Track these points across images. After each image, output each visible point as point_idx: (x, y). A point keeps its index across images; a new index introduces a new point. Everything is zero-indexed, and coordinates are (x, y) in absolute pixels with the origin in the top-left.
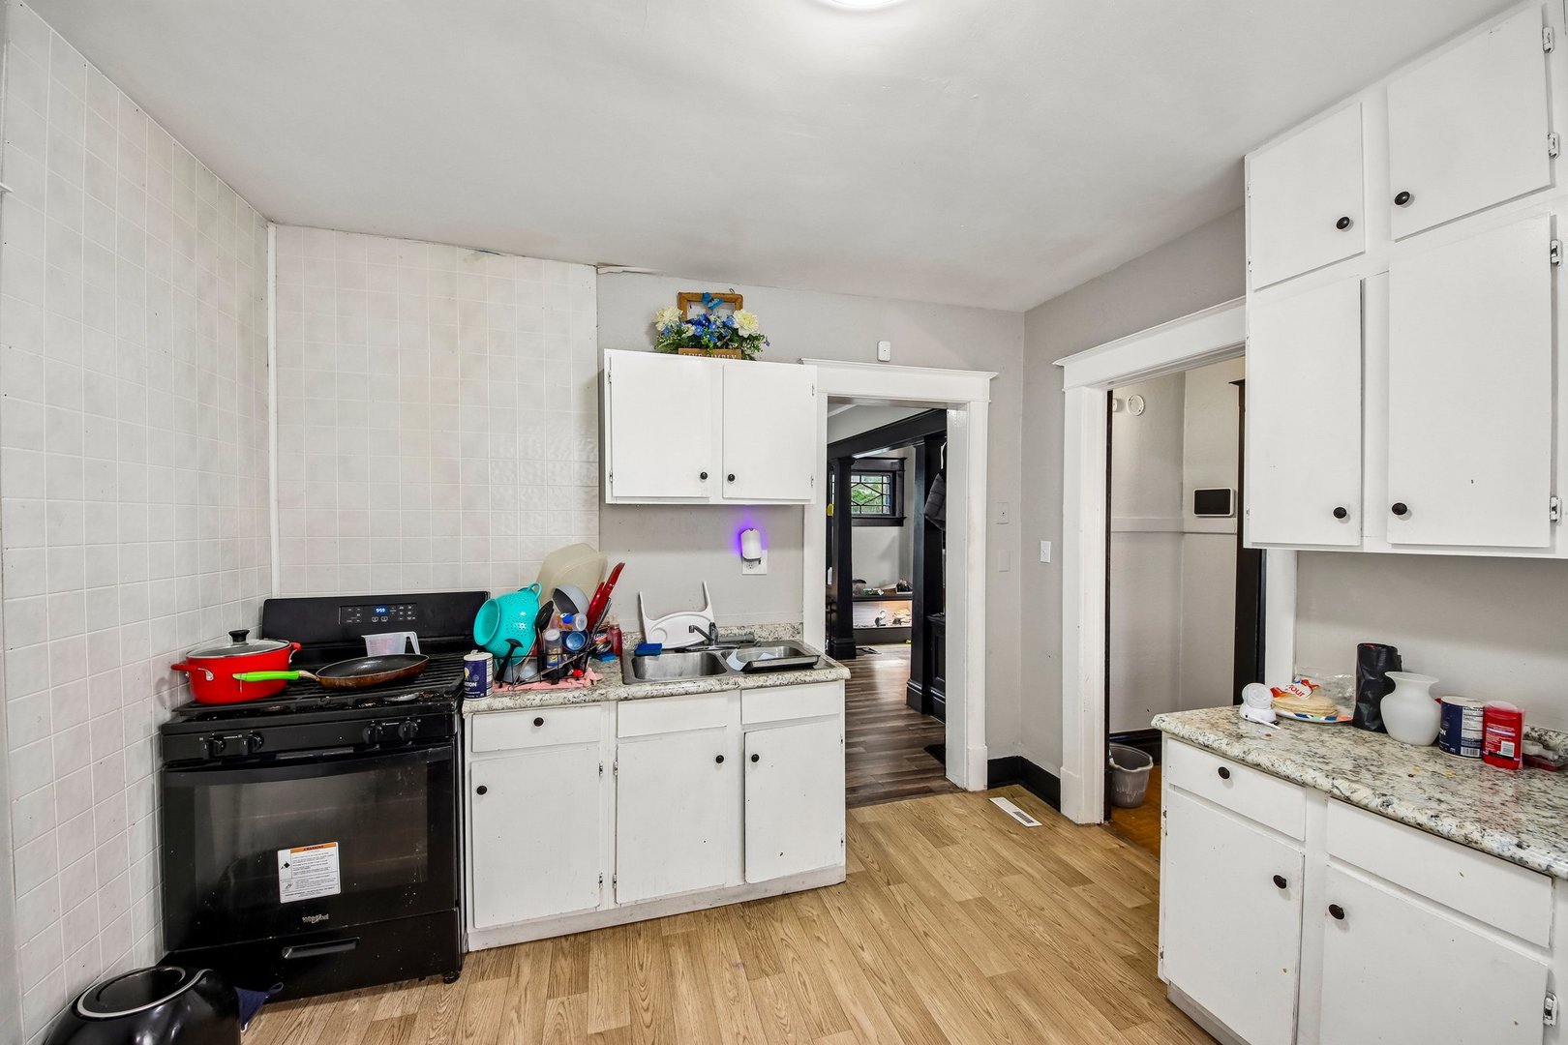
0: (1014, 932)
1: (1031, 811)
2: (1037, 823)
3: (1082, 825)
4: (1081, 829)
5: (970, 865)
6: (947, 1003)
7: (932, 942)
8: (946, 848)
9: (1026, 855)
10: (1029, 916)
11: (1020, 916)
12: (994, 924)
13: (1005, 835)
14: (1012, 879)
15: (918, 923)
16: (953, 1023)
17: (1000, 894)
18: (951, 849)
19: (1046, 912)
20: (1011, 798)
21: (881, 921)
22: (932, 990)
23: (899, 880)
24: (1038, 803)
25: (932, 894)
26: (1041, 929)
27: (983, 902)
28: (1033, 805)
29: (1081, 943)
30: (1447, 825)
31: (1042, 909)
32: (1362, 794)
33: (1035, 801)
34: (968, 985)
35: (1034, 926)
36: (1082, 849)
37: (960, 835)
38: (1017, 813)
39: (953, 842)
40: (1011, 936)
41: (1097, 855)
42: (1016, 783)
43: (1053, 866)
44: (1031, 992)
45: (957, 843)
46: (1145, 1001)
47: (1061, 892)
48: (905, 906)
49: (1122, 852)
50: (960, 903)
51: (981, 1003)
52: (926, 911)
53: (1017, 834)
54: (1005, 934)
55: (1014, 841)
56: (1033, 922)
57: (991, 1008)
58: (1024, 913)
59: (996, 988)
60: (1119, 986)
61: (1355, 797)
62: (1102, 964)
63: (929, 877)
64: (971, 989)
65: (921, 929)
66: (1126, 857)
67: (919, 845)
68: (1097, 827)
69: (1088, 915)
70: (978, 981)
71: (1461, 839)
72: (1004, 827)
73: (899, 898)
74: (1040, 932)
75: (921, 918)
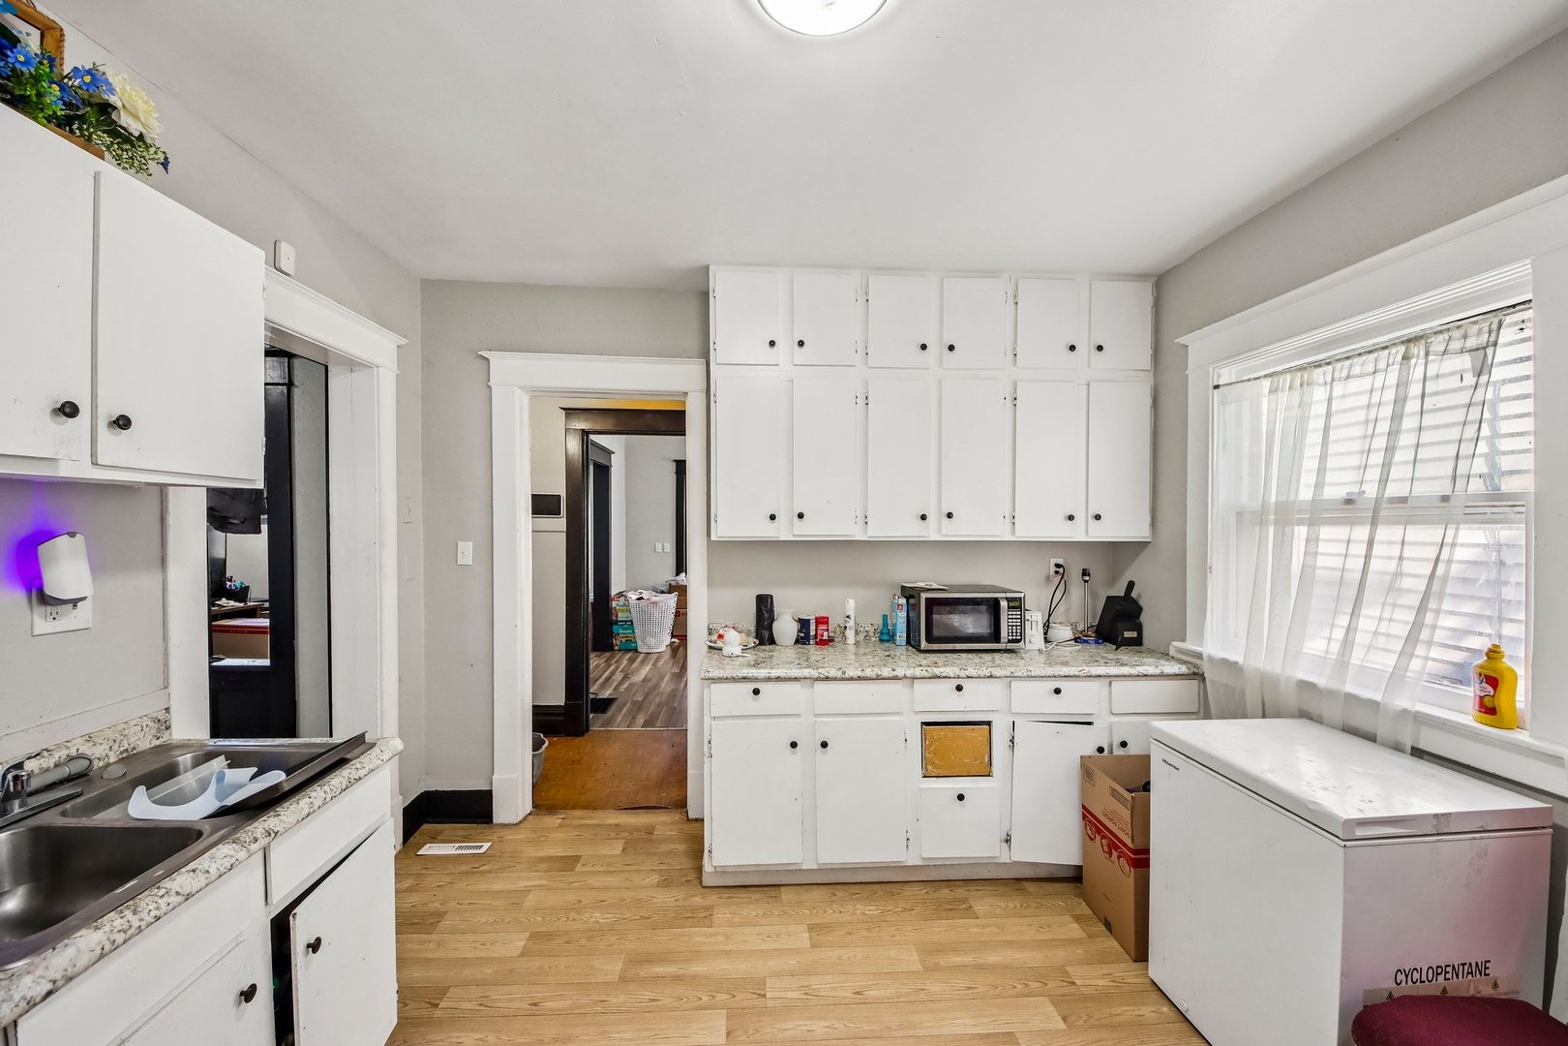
0: (590, 934)
1: (466, 839)
2: (487, 845)
3: (520, 822)
4: (522, 825)
5: (484, 920)
6: (622, 1028)
7: (548, 1005)
8: (440, 925)
9: (514, 875)
10: (579, 913)
11: (574, 920)
12: (567, 942)
13: (473, 873)
14: (530, 901)
15: (516, 1005)
16: (645, 1034)
17: (540, 919)
18: (446, 922)
19: (585, 901)
20: (434, 839)
21: (481, 1039)
22: (603, 1033)
23: (442, 992)
24: (463, 829)
25: (489, 971)
26: (597, 914)
27: (535, 937)
28: (460, 833)
29: (628, 900)
30: (869, 672)
31: (580, 901)
32: (833, 673)
33: (458, 829)
34: (617, 999)
35: (592, 917)
36: (542, 839)
37: (437, 905)
38: (459, 848)
39: (440, 915)
40: (589, 939)
41: (559, 835)
42: (422, 825)
43: (544, 866)
44: (650, 959)
45: (446, 913)
46: (698, 899)
47: (572, 879)
48: (481, 1005)
49: (568, 822)
50: (522, 955)
51: (639, 1000)
52: (506, 989)
53: (484, 865)
54: (584, 942)
55: (489, 872)
56: (587, 915)
57: (649, 995)
58: (573, 915)
59: (632, 981)
60: (678, 903)
61: (830, 675)
62: (656, 900)
63: (464, 962)
64: (621, 1000)
65: (525, 1006)
66: (575, 823)
67: (410, 946)
68: (531, 817)
69: (608, 879)
70: (616, 990)
71: (875, 677)
72: (464, 868)
73: (467, 1006)
74: (600, 917)
75: (511, 998)
